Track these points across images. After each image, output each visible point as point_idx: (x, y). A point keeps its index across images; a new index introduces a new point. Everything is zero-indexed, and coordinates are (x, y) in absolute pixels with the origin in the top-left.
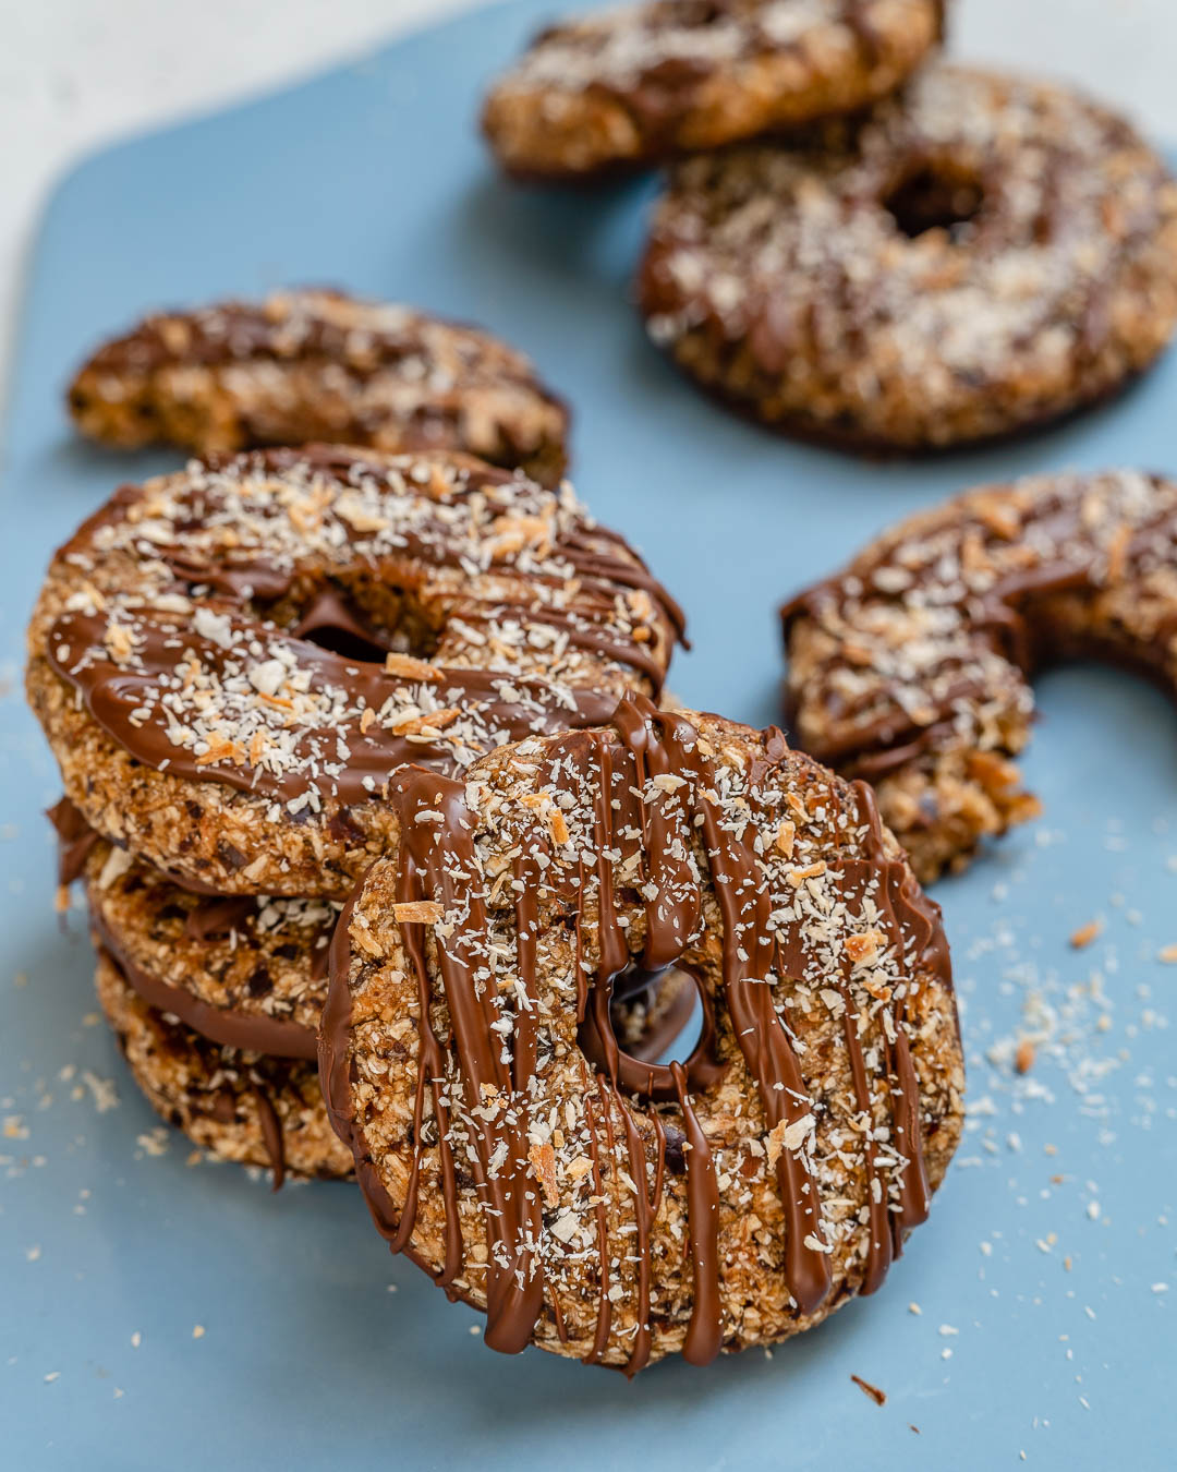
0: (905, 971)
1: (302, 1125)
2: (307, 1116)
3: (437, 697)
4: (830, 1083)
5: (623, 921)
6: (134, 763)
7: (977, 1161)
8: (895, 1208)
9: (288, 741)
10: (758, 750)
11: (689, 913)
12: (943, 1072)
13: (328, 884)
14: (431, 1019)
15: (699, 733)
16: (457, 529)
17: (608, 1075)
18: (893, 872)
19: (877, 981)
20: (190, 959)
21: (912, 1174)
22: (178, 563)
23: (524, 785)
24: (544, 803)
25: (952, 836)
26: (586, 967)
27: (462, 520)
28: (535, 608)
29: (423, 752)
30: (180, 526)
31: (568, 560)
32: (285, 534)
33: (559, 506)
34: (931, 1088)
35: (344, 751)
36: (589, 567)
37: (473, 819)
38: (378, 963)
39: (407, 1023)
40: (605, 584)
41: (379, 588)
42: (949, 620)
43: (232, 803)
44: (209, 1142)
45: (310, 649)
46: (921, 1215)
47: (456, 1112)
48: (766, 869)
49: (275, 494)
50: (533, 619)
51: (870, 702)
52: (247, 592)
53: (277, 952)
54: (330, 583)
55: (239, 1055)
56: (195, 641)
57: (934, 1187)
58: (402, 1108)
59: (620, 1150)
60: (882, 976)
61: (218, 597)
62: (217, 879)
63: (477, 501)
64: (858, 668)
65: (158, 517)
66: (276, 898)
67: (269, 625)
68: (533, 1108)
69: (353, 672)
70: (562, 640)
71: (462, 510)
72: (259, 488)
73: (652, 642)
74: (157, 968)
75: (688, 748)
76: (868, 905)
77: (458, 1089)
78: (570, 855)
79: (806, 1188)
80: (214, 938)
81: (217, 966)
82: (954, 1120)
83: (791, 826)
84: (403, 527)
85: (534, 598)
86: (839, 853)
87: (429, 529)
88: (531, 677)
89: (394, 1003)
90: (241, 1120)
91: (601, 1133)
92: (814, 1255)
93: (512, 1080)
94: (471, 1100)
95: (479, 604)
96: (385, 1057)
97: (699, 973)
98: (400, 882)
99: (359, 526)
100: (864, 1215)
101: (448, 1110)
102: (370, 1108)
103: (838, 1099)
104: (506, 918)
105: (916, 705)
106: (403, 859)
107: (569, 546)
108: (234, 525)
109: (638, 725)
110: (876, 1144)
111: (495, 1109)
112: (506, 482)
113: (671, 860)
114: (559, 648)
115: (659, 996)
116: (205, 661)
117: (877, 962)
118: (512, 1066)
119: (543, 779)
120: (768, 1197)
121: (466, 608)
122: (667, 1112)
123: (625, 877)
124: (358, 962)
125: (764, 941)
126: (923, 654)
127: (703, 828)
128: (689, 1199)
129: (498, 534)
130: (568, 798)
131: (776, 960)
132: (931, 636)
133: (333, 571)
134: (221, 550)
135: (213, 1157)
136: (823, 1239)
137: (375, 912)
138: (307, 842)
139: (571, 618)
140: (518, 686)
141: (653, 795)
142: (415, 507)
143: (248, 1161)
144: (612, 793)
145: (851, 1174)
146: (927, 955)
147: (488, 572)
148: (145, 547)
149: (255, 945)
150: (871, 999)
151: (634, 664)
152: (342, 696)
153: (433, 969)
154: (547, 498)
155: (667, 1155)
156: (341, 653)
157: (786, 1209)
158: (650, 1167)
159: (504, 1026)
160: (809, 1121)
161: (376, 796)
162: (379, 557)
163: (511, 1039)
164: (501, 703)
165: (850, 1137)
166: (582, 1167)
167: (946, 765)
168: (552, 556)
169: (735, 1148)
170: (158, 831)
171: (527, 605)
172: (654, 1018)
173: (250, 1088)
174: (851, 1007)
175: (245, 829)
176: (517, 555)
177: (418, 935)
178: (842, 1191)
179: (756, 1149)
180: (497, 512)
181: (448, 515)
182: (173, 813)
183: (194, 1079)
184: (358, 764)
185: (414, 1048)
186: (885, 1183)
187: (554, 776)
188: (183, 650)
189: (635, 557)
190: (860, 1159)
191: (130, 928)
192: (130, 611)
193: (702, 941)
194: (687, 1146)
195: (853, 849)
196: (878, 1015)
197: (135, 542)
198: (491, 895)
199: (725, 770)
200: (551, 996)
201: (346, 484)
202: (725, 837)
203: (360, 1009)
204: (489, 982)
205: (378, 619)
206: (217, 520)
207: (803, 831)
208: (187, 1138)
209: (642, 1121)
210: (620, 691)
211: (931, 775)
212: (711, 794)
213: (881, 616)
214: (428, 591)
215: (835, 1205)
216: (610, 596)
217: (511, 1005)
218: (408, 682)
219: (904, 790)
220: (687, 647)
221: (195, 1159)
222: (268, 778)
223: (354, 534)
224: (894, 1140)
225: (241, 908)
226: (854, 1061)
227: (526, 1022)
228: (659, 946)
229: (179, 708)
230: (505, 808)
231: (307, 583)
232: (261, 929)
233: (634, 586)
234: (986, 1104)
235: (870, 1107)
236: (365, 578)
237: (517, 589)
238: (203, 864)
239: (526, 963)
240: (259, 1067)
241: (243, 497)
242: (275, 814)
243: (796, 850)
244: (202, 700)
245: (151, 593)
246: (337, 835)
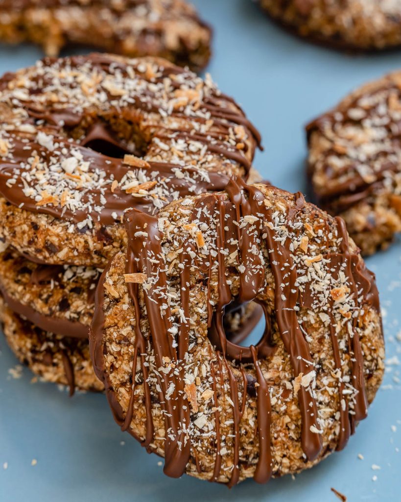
0: (358, 304)
1: (82, 368)
2: (85, 364)
3: (147, 175)
4: (323, 356)
5: (229, 282)
6: (8, 204)
7: (390, 387)
8: (352, 413)
9: (78, 195)
10: (292, 204)
11: (259, 279)
12: (375, 350)
13: (95, 261)
14: (141, 326)
15: (265, 196)
16: (158, 95)
17: (221, 351)
18: (354, 259)
19: (345, 309)
20: (32, 293)
21: (360, 397)
22: (30, 109)
23: (185, 220)
24: (194, 228)
25: (382, 234)
26: (212, 303)
27: (160, 90)
28: (192, 133)
29: (140, 201)
30: (32, 92)
31: (208, 110)
32: (79, 96)
33: (204, 85)
34: (369, 358)
35: (103, 200)
36: (218, 113)
37: (161, 235)
38: (117, 301)
39: (130, 328)
40: (224, 122)
41: (122, 122)
42: (381, 133)
43: (52, 224)
44: (41, 373)
45: (89, 151)
46: (364, 416)
47: (151, 369)
48: (295, 258)
49: (75, 77)
50: (191, 138)
51: (345, 171)
52: (61, 123)
53: (72, 290)
54: (99, 119)
55: (54, 336)
56: (37, 146)
57: (370, 402)
58: (127, 367)
59: (226, 386)
60: (347, 307)
61: (48, 125)
62: (45, 258)
63: (167, 82)
64: (340, 155)
65: (22, 87)
66: (71, 266)
67: (71, 140)
68: (187, 367)
69: (109, 162)
70: (204, 149)
71: (160, 85)
72: (68, 74)
73: (245, 149)
74: (17, 296)
75: (260, 203)
76: (341, 274)
77: (152, 359)
78: (205, 252)
79: (311, 404)
80: (43, 283)
81: (45, 296)
82: (380, 372)
83: (307, 238)
84: (133, 94)
85: (192, 128)
86: (329, 251)
87: (144, 95)
88: (190, 167)
89: (124, 319)
90: (55, 365)
91: (218, 379)
92: (314, 435)
93: (177, 354)
94: (158, 364)
95: (167, 130)
96: (119, 343)
97: (264, 303)
98: (127, 264)
99: (113, 93)
100: (338, 416)
101: (148, 368)
102: (112, 366)
103: (326, 363)
104: (175, 280)
105: (366, 174)
106: (129, 253)
107: (208, 104)
108: (56, 92)
109: (237, 192)
110: (344, 383)
111: (169, 368)
112: (180, 73)
113: (251, 255)
114: (203, 152)
115: (247, 309)
116: (41, 156)
117: (345, 300)
118: (177, 348)
119: (193, 217)
120: (294, 407)
121: (161, 133)
122: (249, 368)
123: (230, 262)
124: (108, 300)
125: (294, 291)
126: (370, 149)
127: (266, 240)
128: (258, 409)
129: (176, 97)
130: (205, 226)
131: (299, 299)
132: (374, 141)
133: (101, 113)
134: (50, 103)
135: (43, 380)
136: (318, 427)
137: (116, 277)
138: (86, 242)
139: (209, 138)
140: (183, 171)
141: (244, 224)
142: (138, 84)
143: (58, 382)
144: (225, 224)
145: (332, 397)
146: (368, 297)
147: (171, 116)
148: (15, 102)
149: (62, 287)
150: (342, 317)
151: (237, 160)
152: (103, 174)
153: (142, 303)
154: (199, 80)
155: (248, 389)
156: (103, 153)
157: (302, 413)
158: (240, 394)
159: (174, 330)
160: (313, 374)
161: (118, 221)
162: (122, 108)
163: (177, 336)
164: (175, 178)
165: (332, 380)
166: (209, 394)
167: (380, 201)
168: (201, 108)
169: (279, 385)
170: (18, 235)
171: (188, 131)
172: (244, 319)
173: (59, 350)
174: (333, 321)
175: (58, 236)
176: (185, 107)
177: (135, 289)
178: (328, 405)
179: (289, 386)
180: (176, 87)
181: (153, 88)
182: (25, 227)
183: (34, 346)
184: (110, 206)
185: (133, 339)
186: (347, 401)
187: (199, 216)
188: (31, 151)
189: (239, 108)
190: (336, 390)
191: (6, 277)
192: (8, 132)
193: (265, 291)
194: (257, 384)
195: (335, 249)
196: (346, 325)
197: (11, 99)
198: (169, 270)
199: (277, 213)
200: (196, 316)
201: (108, 73)
202: (276, 244)
203: (108, 321)
204: (167, 310)
205: (121, 135)
206: (49, 89)
207: (312, 241)
208: (31, 371)
209: (237, 372)
210: (230, 173)
211: (372, 206)
212: (270, 224)
213: (351, 131)
214: (144, 124)
215: (325, 411)
216: (226, 128)
217: (177, 320)
218: (134, 168)
219: (360, 213)
220: (261, 149)
221: (34, 380)
222: (69, 212)
223: (111, 97)
224: (352, 381)
225: (57, 270)
226: (334, 346)
227: (184, 328)
228: (245, 293)
229: (29, 179)
230: (176, 230)
231: (89, 119)
232: (65, 279)
233: (238, 123)
234: (395, 360)
235: (341, 367)
236: (115, 117)
237: (185, 124)
238: (39, 251)
239: (184, 301)
240: (64, 341)
241: (60, 78)
242: (71, 229)
243: (309, 249)
244: (40, 176)
245: (18, 124)
246: (100, 239)
